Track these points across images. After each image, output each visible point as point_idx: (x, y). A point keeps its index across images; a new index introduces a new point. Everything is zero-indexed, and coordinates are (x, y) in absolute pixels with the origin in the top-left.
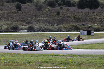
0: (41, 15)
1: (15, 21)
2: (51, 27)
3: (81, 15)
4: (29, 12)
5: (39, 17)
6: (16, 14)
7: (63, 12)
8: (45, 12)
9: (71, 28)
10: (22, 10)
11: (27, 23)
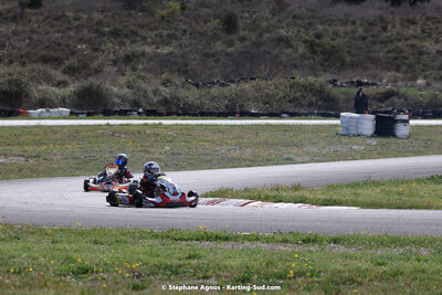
0: (143, 32)
1: (11, 62)
2: (191, 95)
3: (346, 33)
4: (80, 14)
5: (133, 42)
6: (13, 27)
7: (254, 16)
8: (163, 17)
9: (296, 99)
10: (44, 3)
11: (71, 71)
